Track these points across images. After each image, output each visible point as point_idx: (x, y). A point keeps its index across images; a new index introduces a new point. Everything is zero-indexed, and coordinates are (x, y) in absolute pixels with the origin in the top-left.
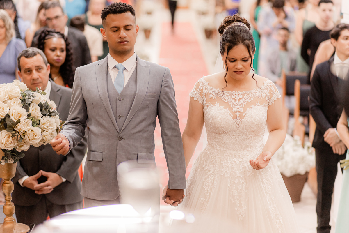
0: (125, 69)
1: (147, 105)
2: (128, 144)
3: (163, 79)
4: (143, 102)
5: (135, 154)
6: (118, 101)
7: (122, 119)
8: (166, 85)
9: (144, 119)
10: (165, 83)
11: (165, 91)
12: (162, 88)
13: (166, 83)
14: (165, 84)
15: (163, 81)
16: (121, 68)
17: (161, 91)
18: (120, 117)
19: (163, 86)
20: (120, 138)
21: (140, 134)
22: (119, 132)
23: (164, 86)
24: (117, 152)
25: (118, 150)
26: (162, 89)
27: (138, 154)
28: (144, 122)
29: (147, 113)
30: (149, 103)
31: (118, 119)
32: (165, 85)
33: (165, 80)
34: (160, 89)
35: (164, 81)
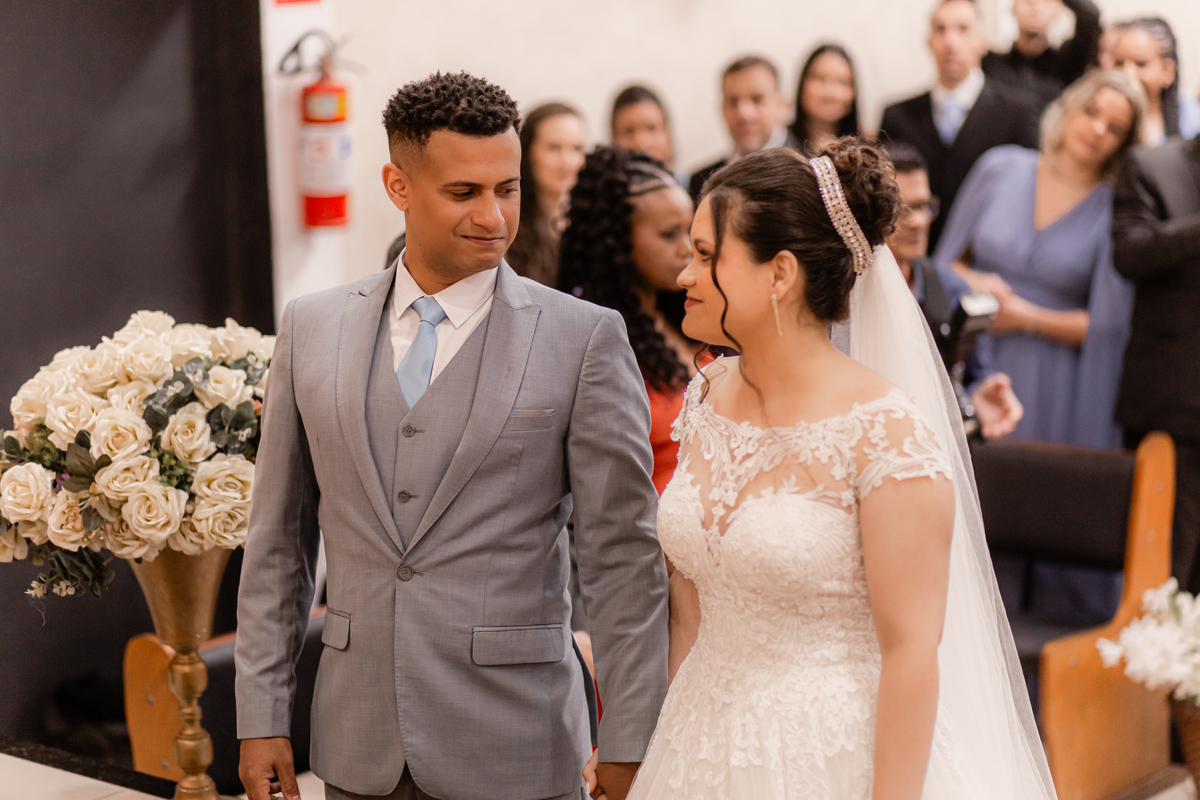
0: (445, 318)
1: (513, 456)
2: (435, 594)
3: (586, 358)
4: (497, 446)
5: (461, 631)
6: (402, 439)
7: (413, 505)
8: (596, 379)
9: (503, 507)
10: (590, 370)
11: (590, 401)
12: (579, 389)
13: (595, 370)
14: (593, 374)
15: (585, 364)
16: (429, 314)
17: (576, 400)
18: (405, 496)
19: (585, 385)
20: (406, 571)
21: (485, 557)
22: (401, 548)
23: (588, 383)
24: (394, 619)
25: (396, 616)
26: (579, 395)
27: (476, 629)
28: (502, 516)
29: (514, 484)
30: (520, 447)
31: (398, 507)
32: (590, 380)
33: (593, 362)
34: (573, 395)
35: (588, 364)
